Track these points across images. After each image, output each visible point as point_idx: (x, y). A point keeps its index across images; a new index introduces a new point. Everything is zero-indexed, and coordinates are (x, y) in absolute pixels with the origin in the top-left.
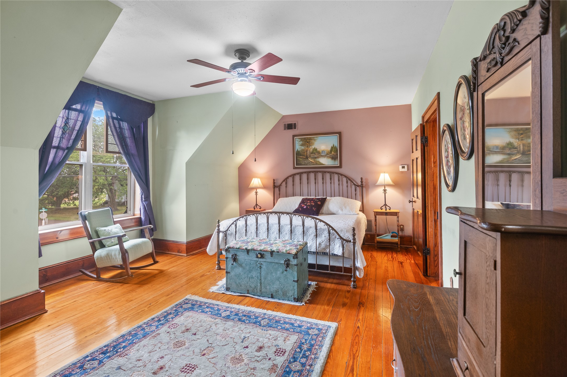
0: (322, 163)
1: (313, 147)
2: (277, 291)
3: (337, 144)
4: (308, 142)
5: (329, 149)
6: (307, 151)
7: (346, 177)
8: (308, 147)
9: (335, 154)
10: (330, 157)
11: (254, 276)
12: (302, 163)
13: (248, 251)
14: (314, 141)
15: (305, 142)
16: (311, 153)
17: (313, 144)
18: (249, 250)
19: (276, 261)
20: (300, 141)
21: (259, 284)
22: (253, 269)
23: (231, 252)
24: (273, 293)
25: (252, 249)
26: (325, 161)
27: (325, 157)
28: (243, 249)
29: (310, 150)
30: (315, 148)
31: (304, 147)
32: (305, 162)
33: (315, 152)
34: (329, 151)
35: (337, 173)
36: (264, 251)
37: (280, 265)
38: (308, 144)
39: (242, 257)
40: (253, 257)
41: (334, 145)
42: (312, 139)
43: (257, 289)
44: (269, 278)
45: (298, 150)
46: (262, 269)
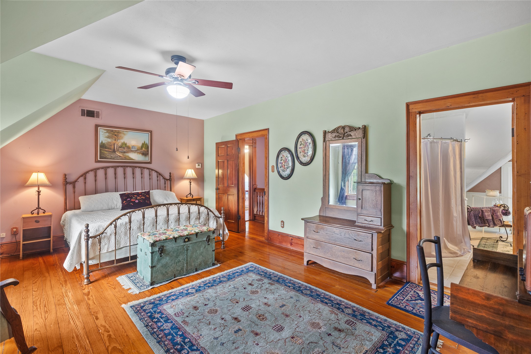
0: (132, 158)
1: (122, 141)
2: (200, 264)
3: (148, 141)
4: (116, 135)
5: (140, 145)
6: (115, 145)
7: (156, 172)
8: (115, 140)
9: (146, 150)
10: (140, 153)
11: (181, 259)
12: (108, 157)
13: (175, 239)
14: (123, 135)
15: (112, 134)
16: (120, 147)
17: (122, 138)
18: (177, 237)
19: (200, 240)
20: (105, 133)
21: (185, 265)
22: (180, 253)
23: (158, 245)
24: (197, 267)
25: (179, 236)
26: (135, 157)
27: (135, 152)
28: (171, 239)
29: (118, 143)
30: (124, 142)
31: (111, 139)
32: (112, 155)
33: (124, 146)
34: (140, 147)
35: (148, 168)
36: (190, 235)
37: (203, 242)
38: (116, 137)
39: (169, 246)
40: (181, 243)
41: (145, 142)
42: (120, 133)
43: (183, 270)
44: (194, 256)
45: (102, 142)
46: (189, 251)
